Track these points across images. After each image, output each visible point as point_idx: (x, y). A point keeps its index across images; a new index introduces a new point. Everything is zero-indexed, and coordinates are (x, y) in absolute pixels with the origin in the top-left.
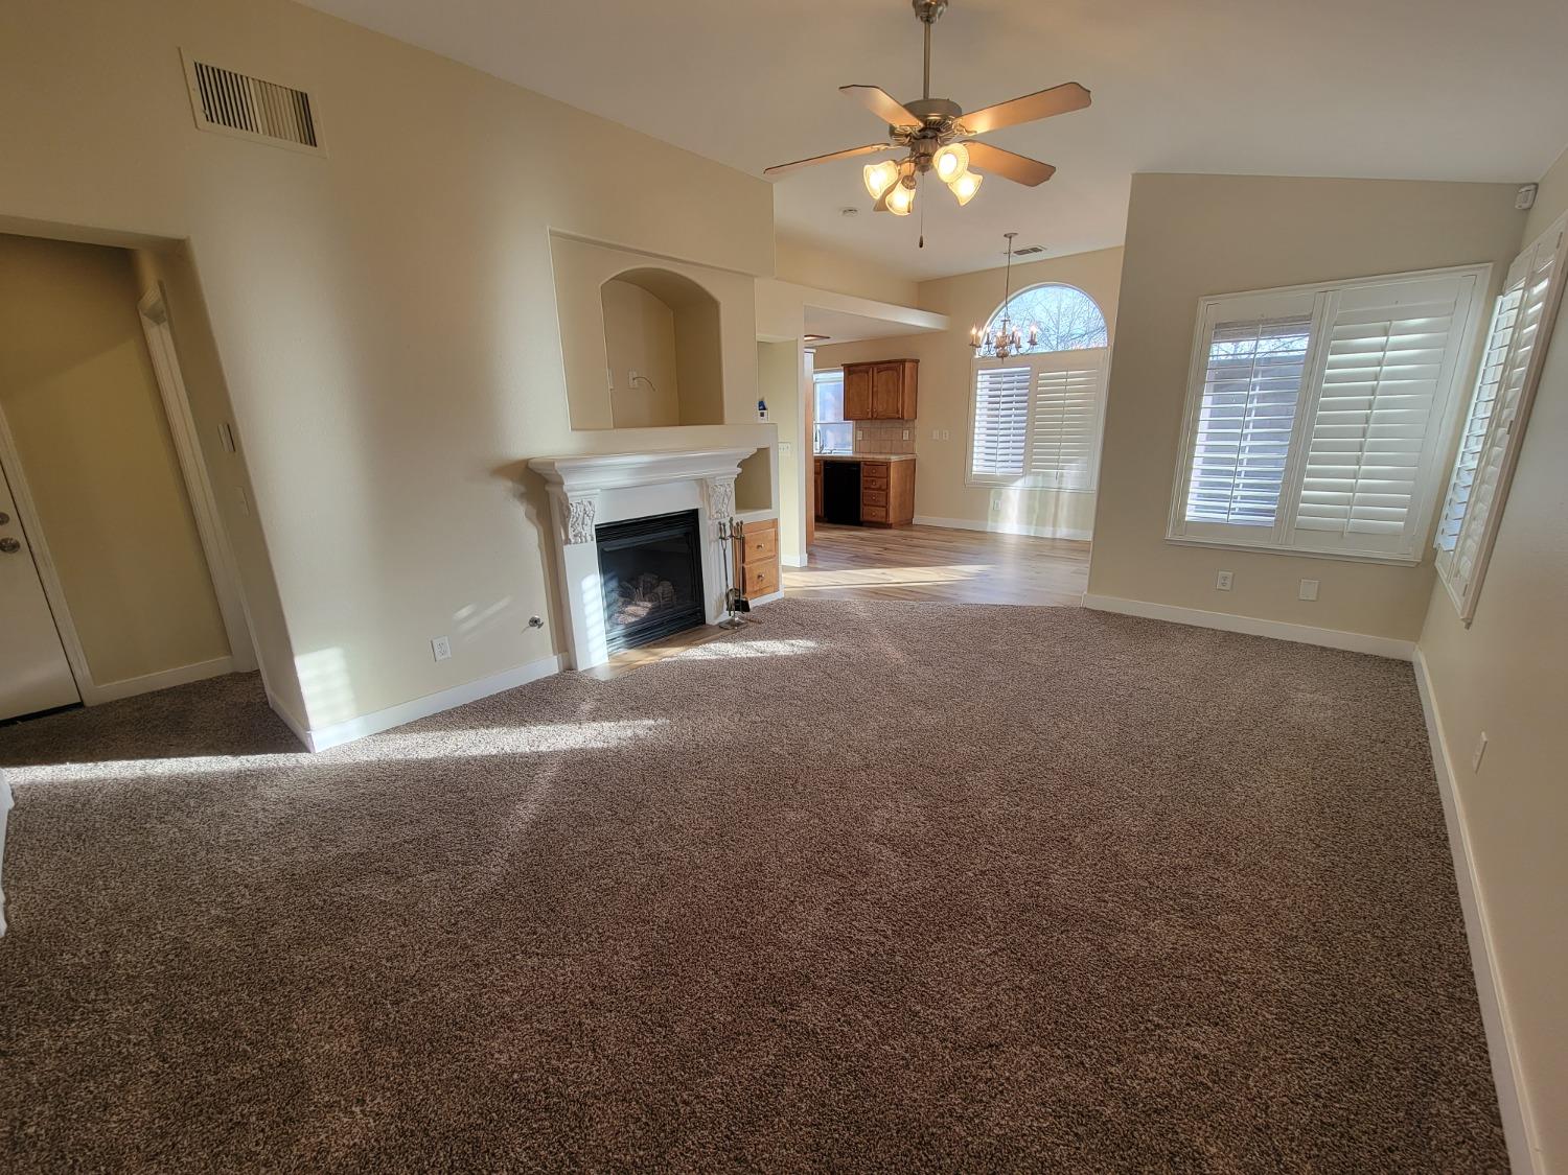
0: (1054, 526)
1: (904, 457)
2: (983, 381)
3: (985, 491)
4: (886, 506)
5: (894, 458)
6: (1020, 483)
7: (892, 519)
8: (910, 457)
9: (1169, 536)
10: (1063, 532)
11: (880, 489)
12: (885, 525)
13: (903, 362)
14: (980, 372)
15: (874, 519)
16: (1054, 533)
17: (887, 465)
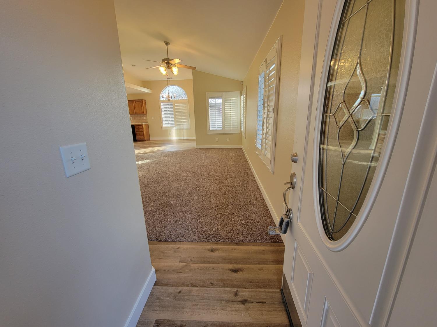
0: (183, 137)
1: (146, 123)
2: (162, 105)
3: (166, 131)
4: (143, 135)
5: (144, 124)
6: (175, 128)
7: (145, 139)
8: (147, 123)
9: (208, 133)
10: (185, 138)
11: (141, 131)
12: (144, 140)
13: (142, 100)
14: (161, 103)
15: (140, 139)
16: (183, 138)
17: (142, 125)
